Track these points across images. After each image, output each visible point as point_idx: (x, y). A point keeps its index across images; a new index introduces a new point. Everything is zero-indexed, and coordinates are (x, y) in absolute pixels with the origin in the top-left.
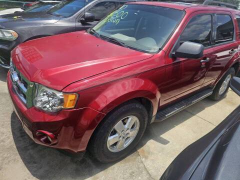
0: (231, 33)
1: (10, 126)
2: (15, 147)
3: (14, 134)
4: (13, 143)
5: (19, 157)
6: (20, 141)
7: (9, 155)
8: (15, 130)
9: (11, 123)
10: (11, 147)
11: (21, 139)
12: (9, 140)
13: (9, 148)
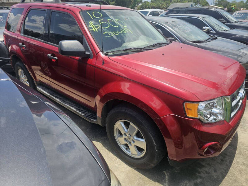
1: (229, 174)
2: (237, 152)
3: (231, 162)
4: (237, 155)
5: (238, 144)
6: (229, 152)
7: (245, 150)
8: (227, 165)
9: (225, 176)
10: (240, 154)
11: (228, 153)
12: (238, 160)
13: (243, 155)
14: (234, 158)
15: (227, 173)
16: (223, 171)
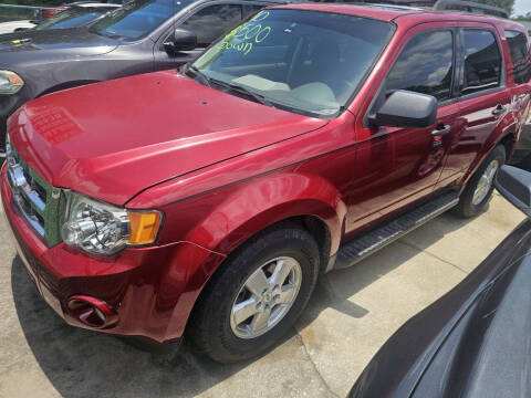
0: (497, 69)
1: (9, 287)
3: (19, 305)
4: (18, 325)
6: (34, 320)
7: (8, 353)
8: (22, 296)
10: (13, 335)
11: (35, 316)
12: (8, 320)
13: (7, 338)
14: (20, 318)
15: (13, 286)
16: (20, 284)
